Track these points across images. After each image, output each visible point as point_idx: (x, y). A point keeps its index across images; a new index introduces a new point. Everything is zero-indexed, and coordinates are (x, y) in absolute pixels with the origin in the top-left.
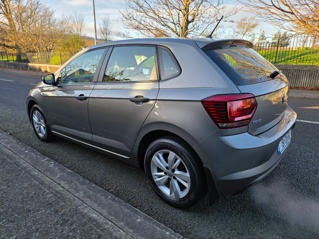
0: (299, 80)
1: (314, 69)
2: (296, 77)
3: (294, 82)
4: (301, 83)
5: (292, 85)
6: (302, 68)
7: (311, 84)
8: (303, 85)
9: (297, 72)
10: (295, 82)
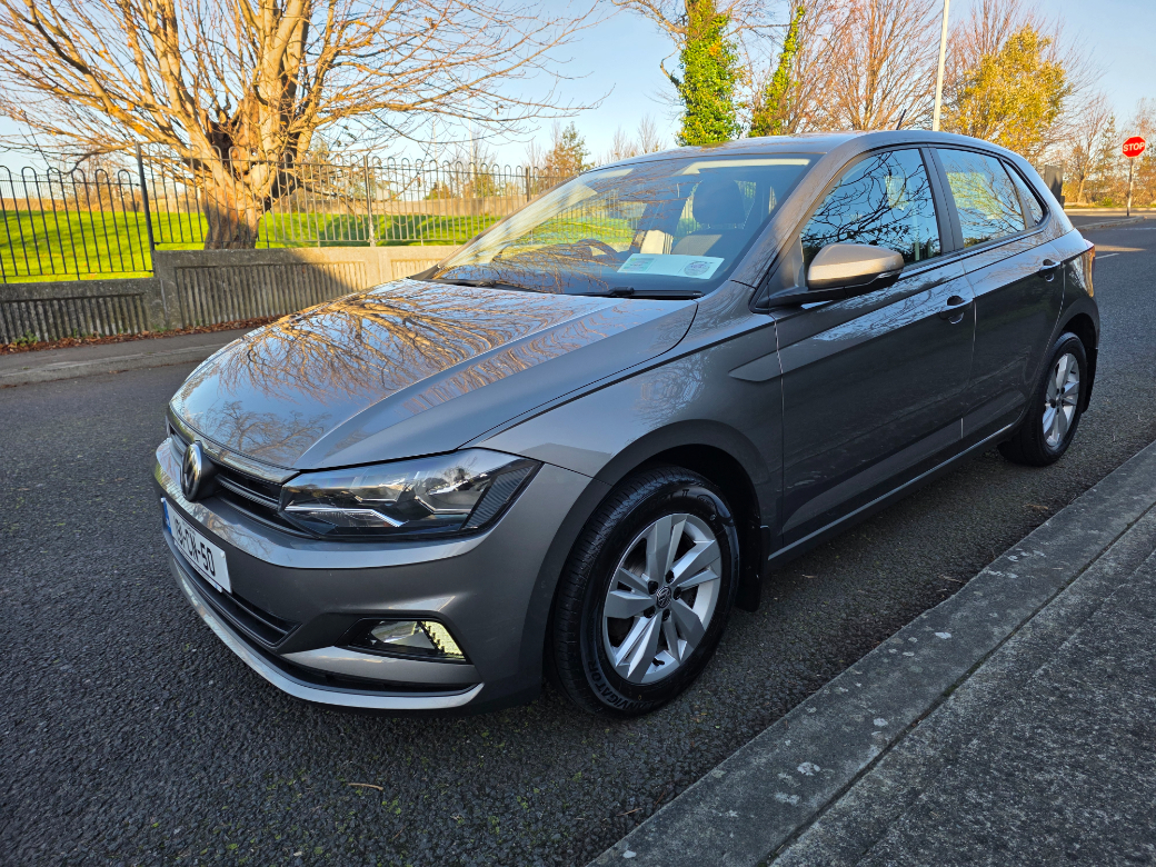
0: (253, 299)
1: (282, 260)
2: (243, 291)
3: (242, 307)
4: (263, 306)
5: (237, 315)
6: (249, 260)
7: (288, 305)
8: (269, 311)
9: (240, 273)
10: (245, 304)
